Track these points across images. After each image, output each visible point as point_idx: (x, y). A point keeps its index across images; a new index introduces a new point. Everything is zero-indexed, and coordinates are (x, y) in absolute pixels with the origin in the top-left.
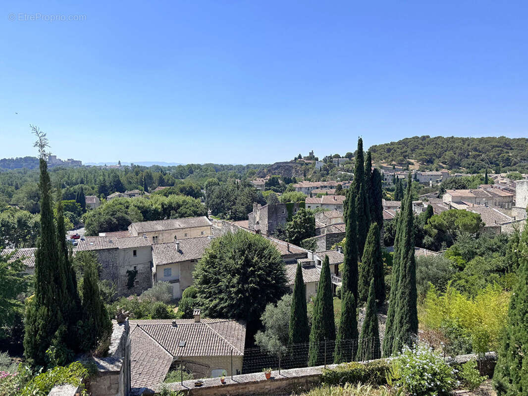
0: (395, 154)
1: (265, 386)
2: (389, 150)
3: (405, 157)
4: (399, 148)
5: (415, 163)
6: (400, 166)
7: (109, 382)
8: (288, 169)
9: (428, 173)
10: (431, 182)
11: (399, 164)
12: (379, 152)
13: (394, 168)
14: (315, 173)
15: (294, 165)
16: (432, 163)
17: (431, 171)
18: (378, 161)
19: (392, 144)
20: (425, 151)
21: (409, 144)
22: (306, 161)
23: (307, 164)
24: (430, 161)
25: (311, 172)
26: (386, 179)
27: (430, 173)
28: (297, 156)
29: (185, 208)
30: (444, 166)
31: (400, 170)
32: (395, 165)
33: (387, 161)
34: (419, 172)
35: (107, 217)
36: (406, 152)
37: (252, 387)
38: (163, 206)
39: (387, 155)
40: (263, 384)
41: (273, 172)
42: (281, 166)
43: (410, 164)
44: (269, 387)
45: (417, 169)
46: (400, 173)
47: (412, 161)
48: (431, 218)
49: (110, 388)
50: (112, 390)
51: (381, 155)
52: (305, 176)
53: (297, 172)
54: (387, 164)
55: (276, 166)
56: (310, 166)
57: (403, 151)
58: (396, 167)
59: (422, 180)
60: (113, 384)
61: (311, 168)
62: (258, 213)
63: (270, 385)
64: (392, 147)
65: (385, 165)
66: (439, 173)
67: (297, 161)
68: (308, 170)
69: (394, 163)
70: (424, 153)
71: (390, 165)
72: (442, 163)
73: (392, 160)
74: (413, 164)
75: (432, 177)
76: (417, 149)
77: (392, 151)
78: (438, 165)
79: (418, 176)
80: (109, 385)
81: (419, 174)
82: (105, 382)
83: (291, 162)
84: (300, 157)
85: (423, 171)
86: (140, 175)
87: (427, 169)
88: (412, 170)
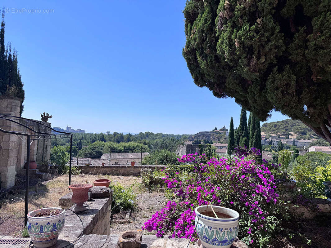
0: (279, 128)
1: (130, 170)
2: (275, 126)
3: (286, 130)
4: (282, 124)
5: (293, 134)
6: (283, 136)
7: (7, 104)
8: (208, 136)
9: (302, 140)
10: (305, 147)
11: (283, 134)
12: (269, 127)
13: (279, 137)
14: (226, 139)
15: (212, 134)
16: (305, 134)
17: (305, 139)
18: (268, 132)
19: (278, 122)
20: (300, 126)
21: (289, 122)
22: (220, 132)
23: (220, 133)
24: (304, 133)
25: (223, 138)
26: (273, 144)
27: (304, 141)
28: (214, 129)
29: (138, 149)
30: (314, 136)
31: (283, 138)
32: (280, 135)
33: (275, 132)
34: (296, 140)
35: (90, 151)
36: (287, 127)
37: (122, 170)
38: (124, 148)
39: (274, 129)
40: (129, 169)
41: (198, 137)
42: (203, 134)
43: (290, 135)
44: (133, 172)
45: (295, 138)
46: (283, 140)
47: (292, 133)
48: (297, 158)
49: (7, 107)
50: (8, 109)
51: (270, 128)
52: (219, 140)
53: (214, 138)
54: (274, 134)
55: (200, 134)
56: (223, 135)
57: (285, 126)
58: (280, 136)
59: (298, 145)
60: (9, 105)
61: (223, 136)
62: (181, 150)
63: (133, 170)
64: (277, 124)
65: (273, 135)
66: (311, 141)
67: (214, 132)
68: (221, 137)
69: (279, 134)
70: (300, 128)
71: (277, 135)
72: (313, 134)
73: (278, 132)
74: (292, 135)
75: (305, 143)
76: (295, 125)
77: (278, 126)
78: (309, 135)
79: (295, 142)
80: (7, 105)
81: (296, 141)
82: (4, 103)
83: (211, 132)
84: (216, 129)
85: (299, 139)
86: (116, 136)
87: (302, 138)
88: (291, 139)
